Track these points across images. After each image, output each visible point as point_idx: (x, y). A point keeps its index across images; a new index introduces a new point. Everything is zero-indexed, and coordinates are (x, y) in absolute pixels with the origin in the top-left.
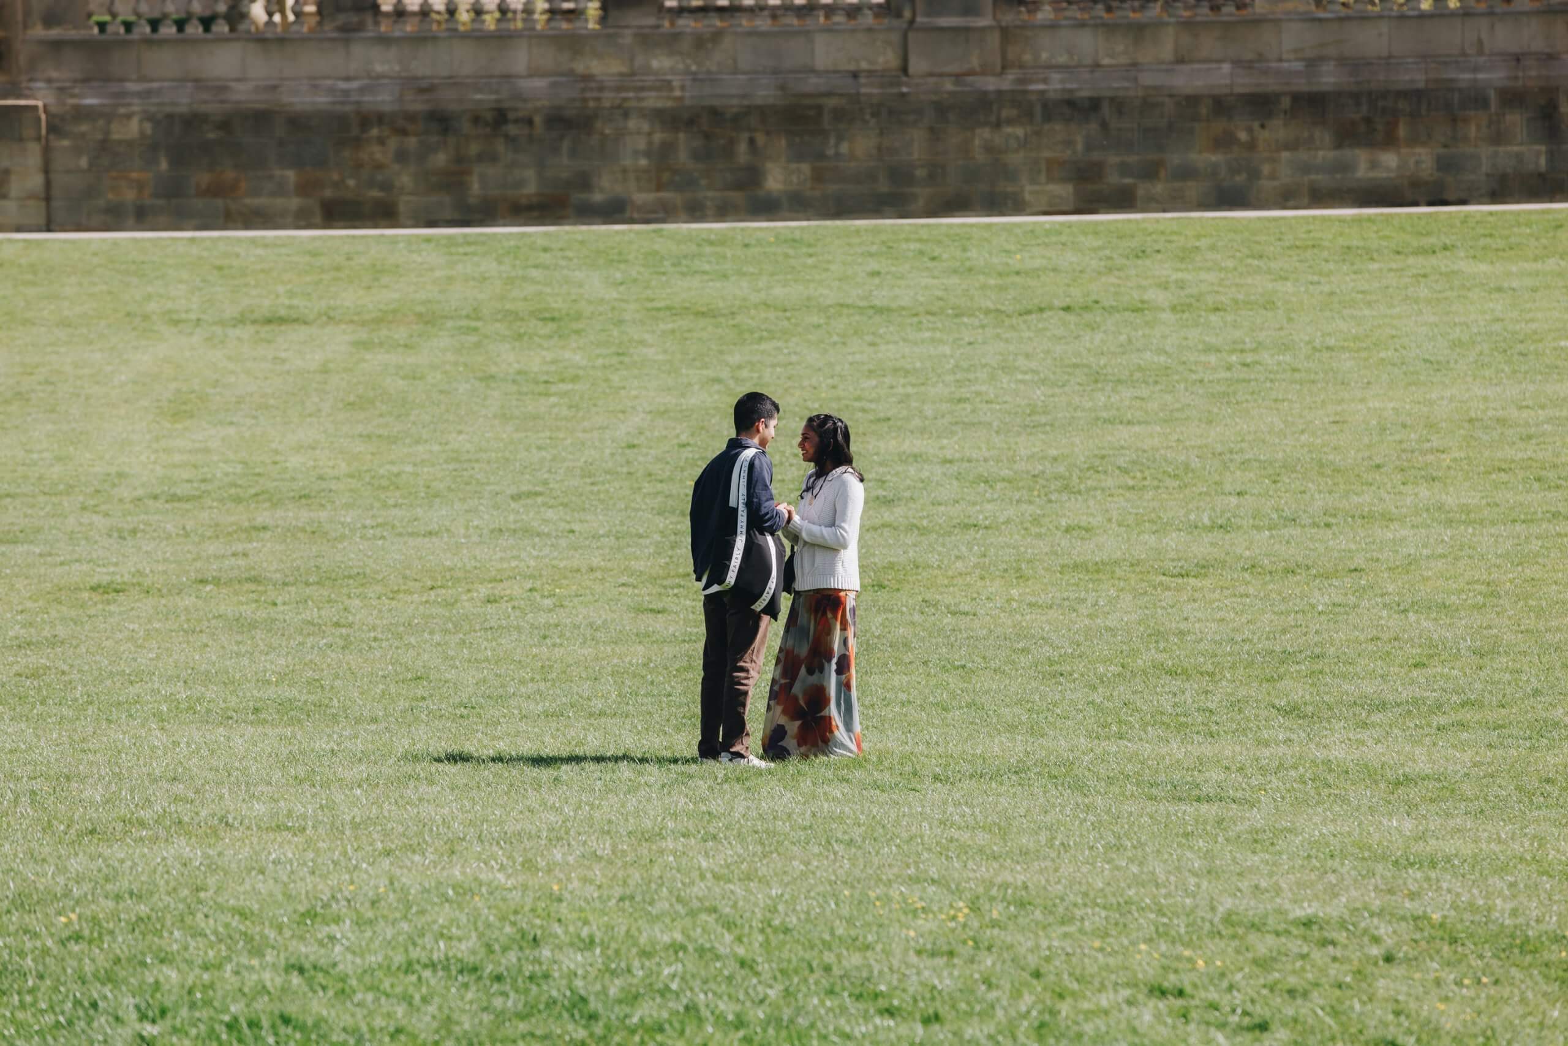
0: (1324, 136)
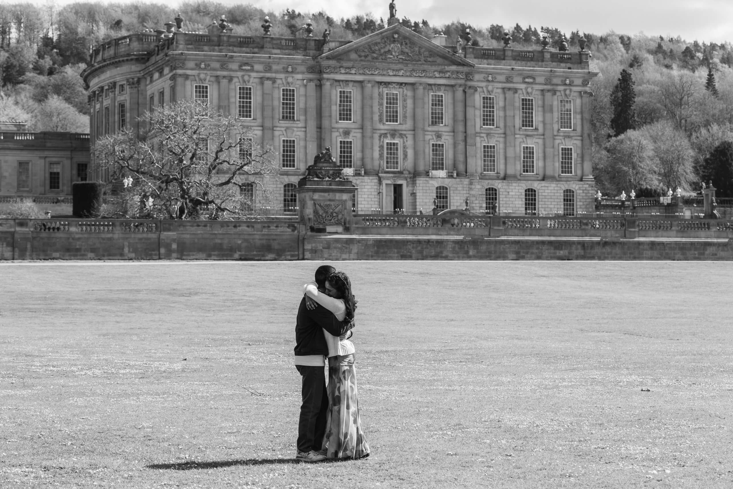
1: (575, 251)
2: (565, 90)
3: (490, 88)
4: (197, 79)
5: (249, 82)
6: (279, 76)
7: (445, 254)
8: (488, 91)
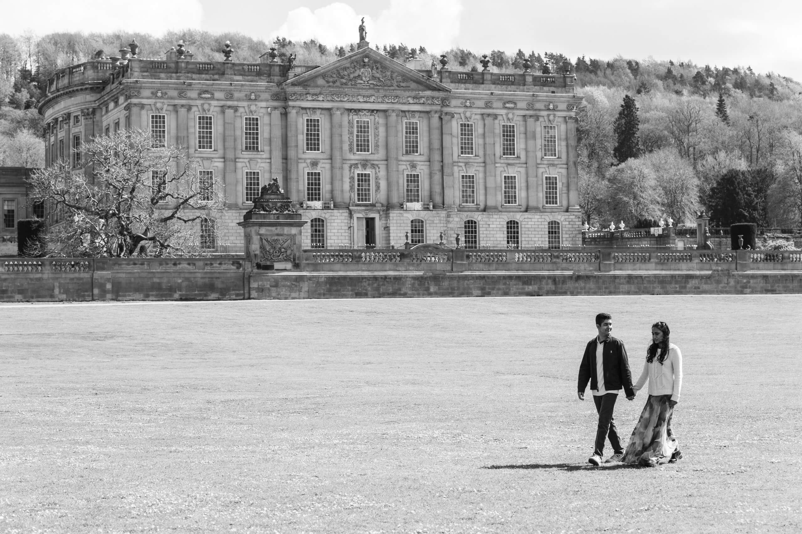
1: (545, 286)
2: (549, 116)
3: (468, 114)
4: (154, 109)
5: (209, 110)
6: (240, 104)
7: (404, 290)
8: (466, 118)
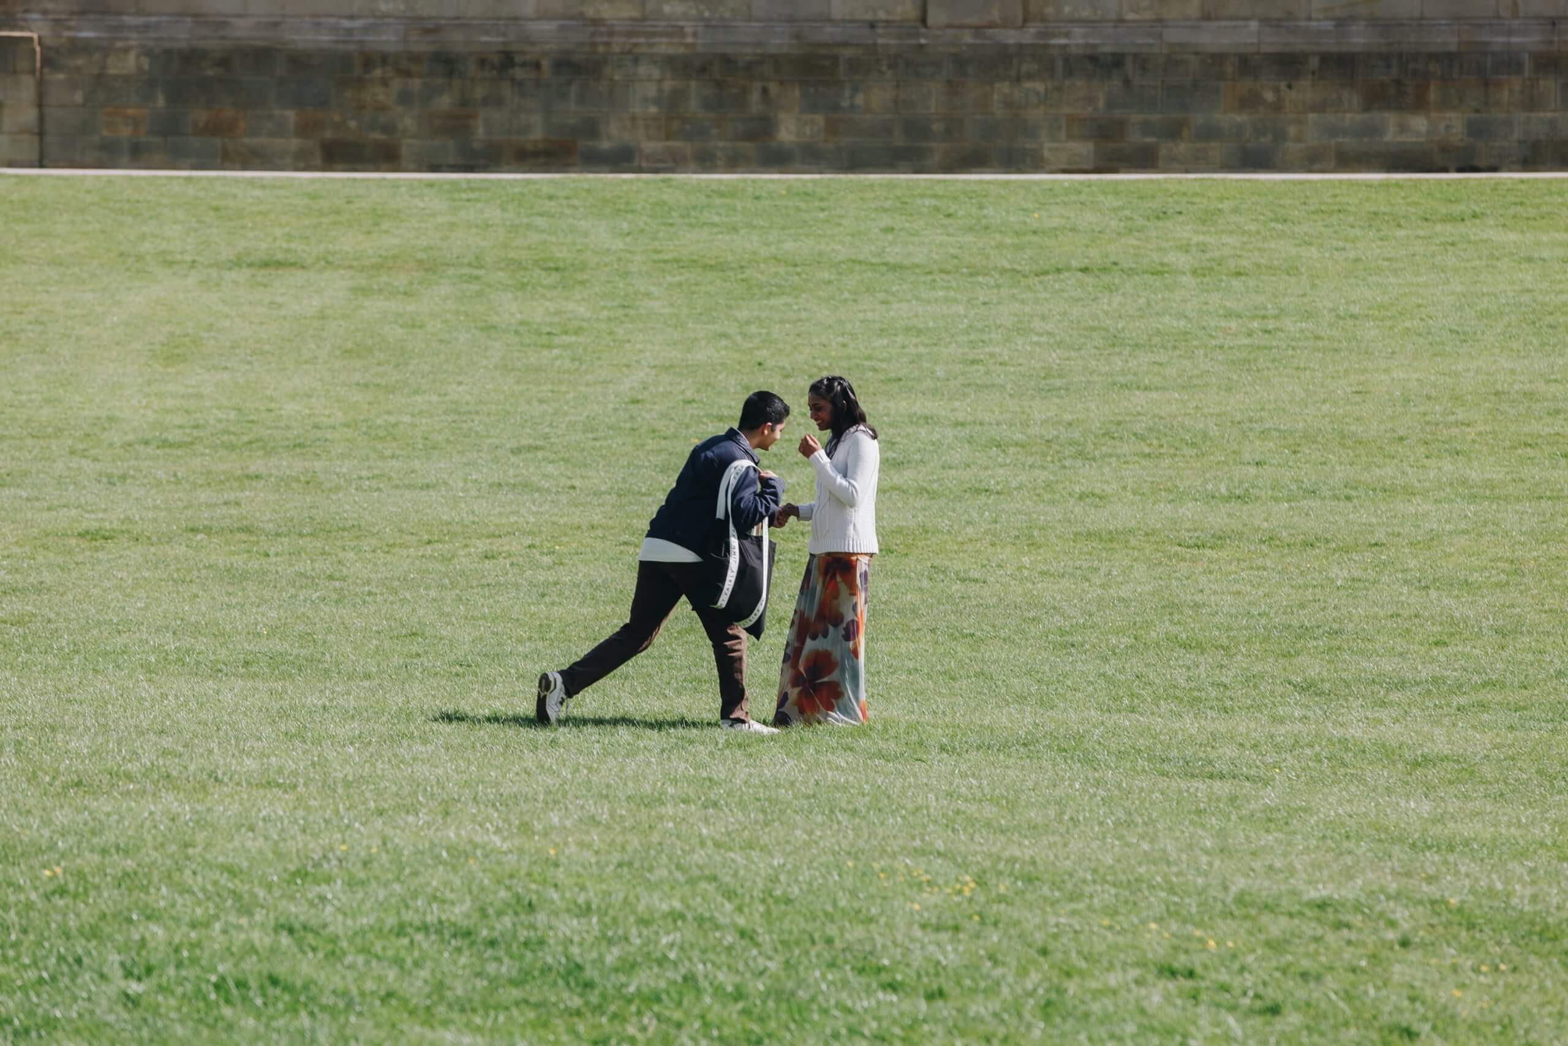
0: (1352, 98)
